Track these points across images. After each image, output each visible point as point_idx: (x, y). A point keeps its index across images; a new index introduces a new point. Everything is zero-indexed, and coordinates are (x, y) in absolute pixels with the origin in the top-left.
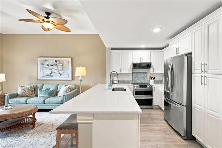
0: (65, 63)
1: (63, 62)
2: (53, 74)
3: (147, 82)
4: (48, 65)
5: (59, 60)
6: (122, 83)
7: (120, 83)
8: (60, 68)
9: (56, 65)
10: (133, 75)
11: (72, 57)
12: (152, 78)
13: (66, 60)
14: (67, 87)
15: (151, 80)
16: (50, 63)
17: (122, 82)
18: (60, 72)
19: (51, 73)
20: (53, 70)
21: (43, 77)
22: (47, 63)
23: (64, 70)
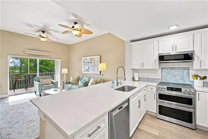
0: (96, 60)
1: (95, 59)
2: (89, 69)
3: (188, 83)
4: (87, 63)
5: (93, 58)
6: (146, 81)
7: (144, 81)
8: (93, 64)
9: (91, 62)
10: (162, 72)
11: (100, 54)
12: (199, 78)
13: (96, 58)
14: (94, 80)
15: (195, 81)
16: (88, 61)
17: (146, 79)
18: (93, 68)
19: (88, 69)
20: (89, 66)
21: (84, 71)
22: (86, 61)
23: (95, 66)
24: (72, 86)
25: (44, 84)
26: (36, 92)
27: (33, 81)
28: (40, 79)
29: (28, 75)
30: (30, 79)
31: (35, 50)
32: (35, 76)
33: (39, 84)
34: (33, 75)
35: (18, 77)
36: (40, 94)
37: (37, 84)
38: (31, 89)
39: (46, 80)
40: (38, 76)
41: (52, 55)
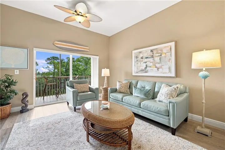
0: (165, 51)
1: (162, 50)
2: (148, 68)
4: (142, 58)
5: (156, 49)
8: (157, 59)
9: (152, 57)
11: (176, 39)
13: (165, 47)
14: (172, 88)
16: (145, 55)
18: (158, 65)
19: (146, 68)
20: (147, 63)
21: (137, 72)
22: (141, 55)
23: (162, 63)
24: (123, 96)
25: (79, 91)
26: (68, 103)
27: (65, 86)
28: (74, 84)
29: (59, 78)
30: (61, 83)
31: (70, 42)
32: (67, 79)
33: (74, 92)
34: (65, 78)
35: (48, 81)
36: (75, 108)
37: (70, 91)
38: (62, 97)
39: (82, 85)
40: (71, 79)
41: (89, 49)
